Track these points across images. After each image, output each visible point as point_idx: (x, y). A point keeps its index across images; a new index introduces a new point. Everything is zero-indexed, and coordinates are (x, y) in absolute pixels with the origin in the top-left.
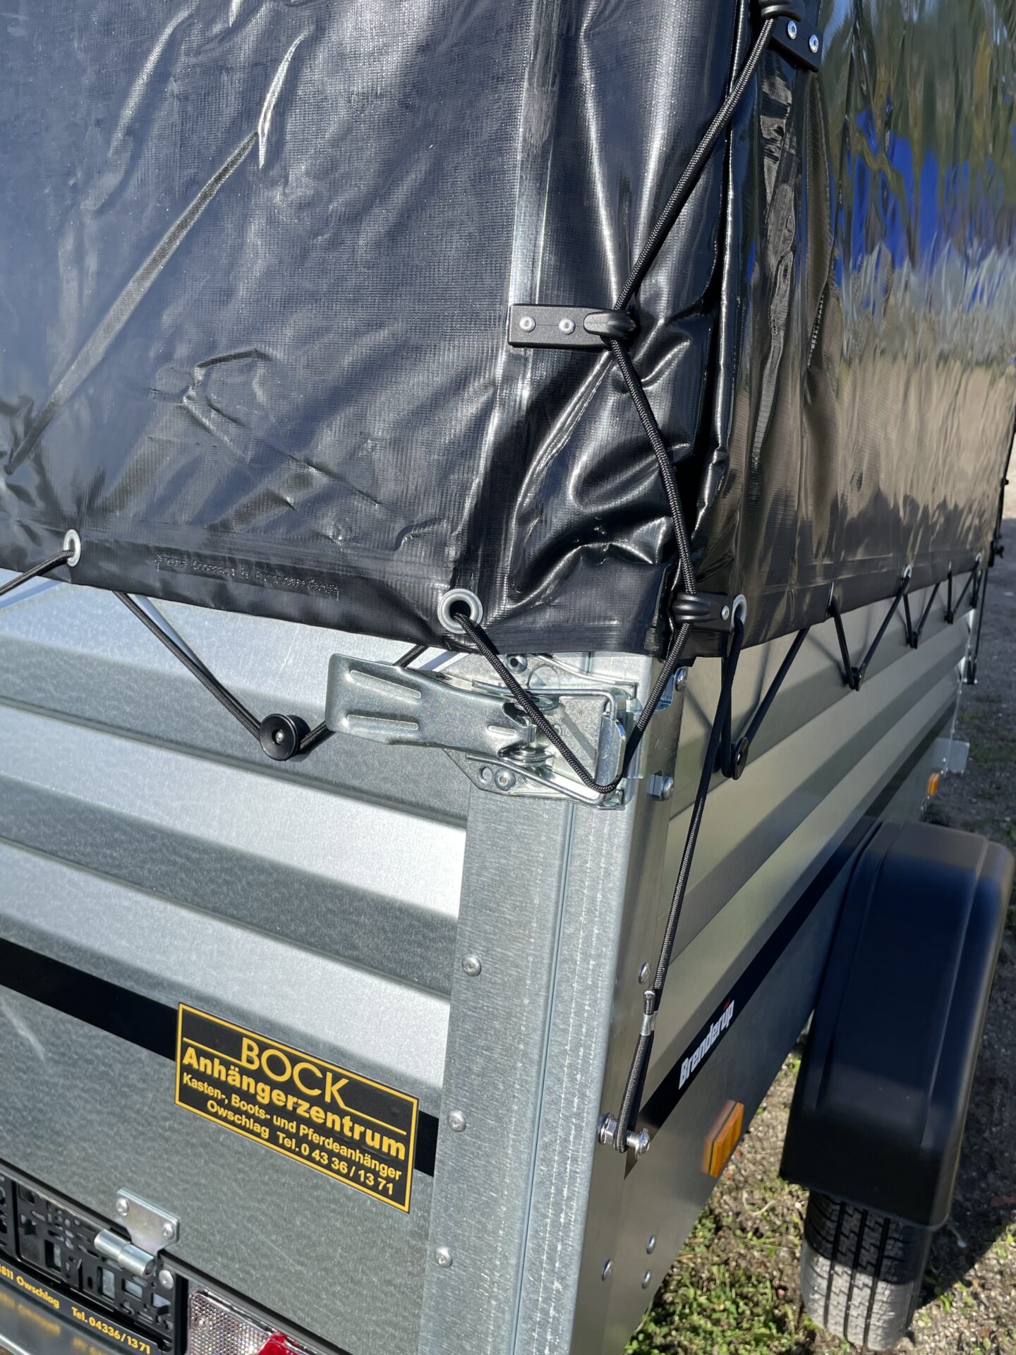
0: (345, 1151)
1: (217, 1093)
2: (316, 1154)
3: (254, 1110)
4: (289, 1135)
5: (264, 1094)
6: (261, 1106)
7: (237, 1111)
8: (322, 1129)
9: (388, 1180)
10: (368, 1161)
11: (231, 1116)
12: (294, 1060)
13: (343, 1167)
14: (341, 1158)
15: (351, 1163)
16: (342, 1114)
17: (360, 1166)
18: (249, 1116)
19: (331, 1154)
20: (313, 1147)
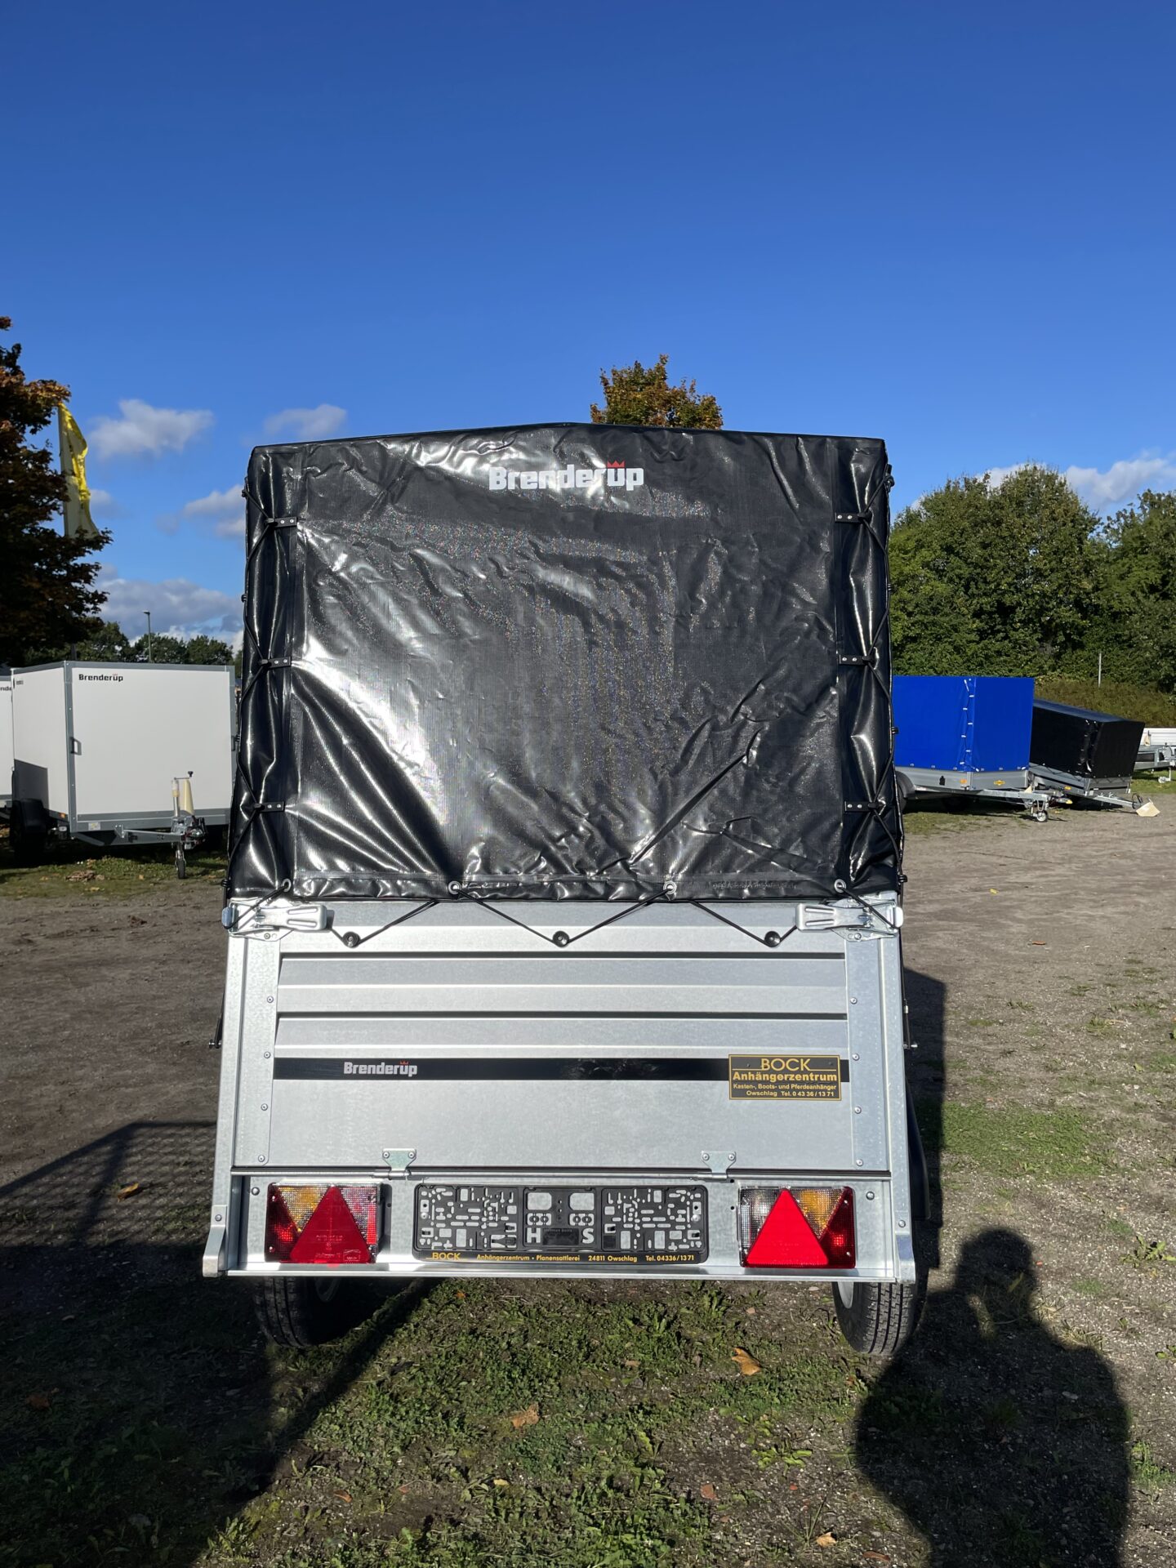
0: (811, 1087)
1: (751, 1086)
2: (799, 1094)
3: (770, 1087)
4: (786, 1090)
5: (773, 1078)
6: (772, 1084)
7: (762, 1090)
8: (801, 1083)
9: (831, 1091)
10: (822, 1087)
11: (758, 1093)
12: (785, 1060)
13: (812, 1094)
14: (810, 1090)
15: (814, 1091)
16: (809, 1073)
17: (819, 1090)
18: (767, 1090)
19: (806, 1091)
20: (797, 1091)
